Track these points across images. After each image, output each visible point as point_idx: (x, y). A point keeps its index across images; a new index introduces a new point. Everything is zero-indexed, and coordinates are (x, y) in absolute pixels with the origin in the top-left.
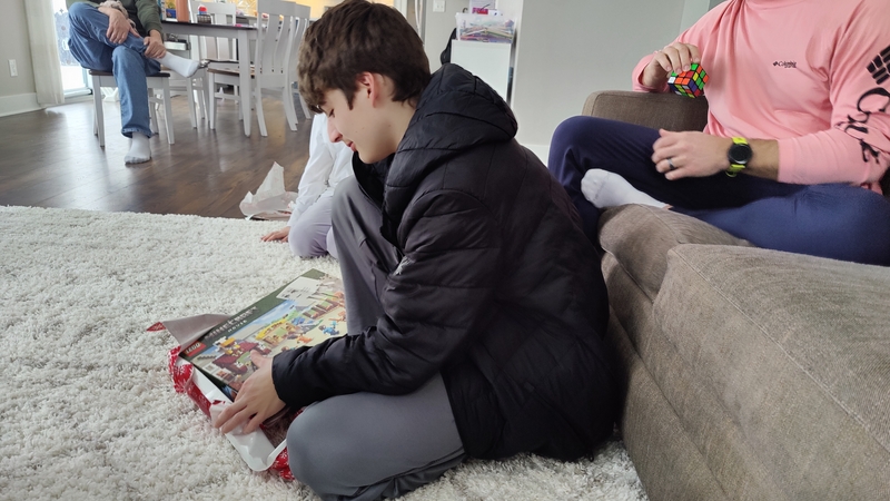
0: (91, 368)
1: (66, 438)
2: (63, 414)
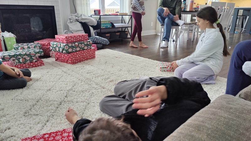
0: (104, 88)
1: (86, 99)
2: (91, 95)
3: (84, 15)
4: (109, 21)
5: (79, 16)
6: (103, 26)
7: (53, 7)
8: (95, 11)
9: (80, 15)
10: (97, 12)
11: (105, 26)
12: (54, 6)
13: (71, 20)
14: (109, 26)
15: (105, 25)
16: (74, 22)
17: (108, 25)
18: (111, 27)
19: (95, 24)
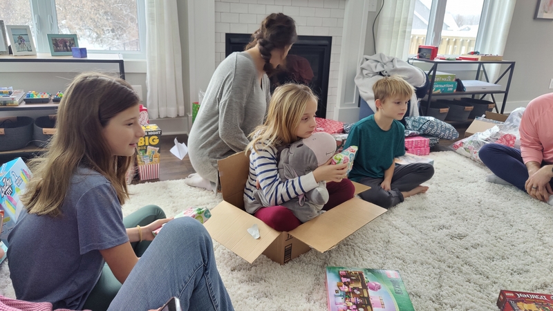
3: (398, 61)
4: (453, 77)
5: (385, 62)
6: (437, 89)
7: (330, 39)
8: (420, 50)
9: (387, 60)
10: (428, 54)
11: (441, 88)
12: (331, 37)
13: (365, 72)
14: (451, 88)
15: (443, 84)
16: (371, 75)
17: (448, 86)
18: (455, 91)
19: (422, 83)
